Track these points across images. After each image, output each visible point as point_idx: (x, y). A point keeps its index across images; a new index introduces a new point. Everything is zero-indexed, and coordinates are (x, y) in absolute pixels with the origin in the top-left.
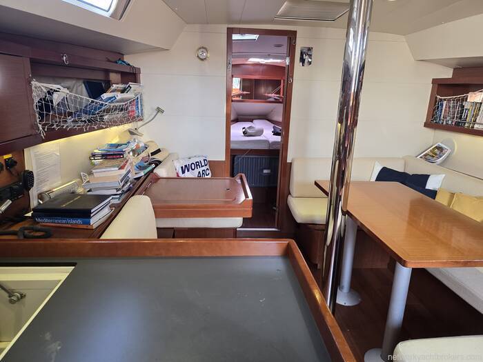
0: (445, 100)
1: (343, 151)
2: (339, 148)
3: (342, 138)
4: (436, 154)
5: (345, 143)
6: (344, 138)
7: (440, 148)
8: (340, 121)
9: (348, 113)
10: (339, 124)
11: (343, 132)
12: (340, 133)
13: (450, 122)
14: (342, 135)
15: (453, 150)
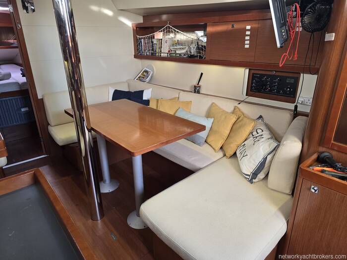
0: (142, 38)
1: (75, 83)
2: (71, 81)
3: (71, 73)
4: (145, 76)
5: (75, 77)
6: (73, 73)
7: (146, 72)
8: (66, 59)
9: (71, 52)
10: (66, 62)
11: (71, 68)
12: (69, 69)
13: (148, 54)
14: (70, 71)
15: (154, 72)
